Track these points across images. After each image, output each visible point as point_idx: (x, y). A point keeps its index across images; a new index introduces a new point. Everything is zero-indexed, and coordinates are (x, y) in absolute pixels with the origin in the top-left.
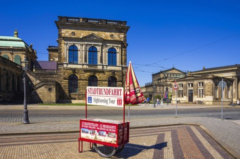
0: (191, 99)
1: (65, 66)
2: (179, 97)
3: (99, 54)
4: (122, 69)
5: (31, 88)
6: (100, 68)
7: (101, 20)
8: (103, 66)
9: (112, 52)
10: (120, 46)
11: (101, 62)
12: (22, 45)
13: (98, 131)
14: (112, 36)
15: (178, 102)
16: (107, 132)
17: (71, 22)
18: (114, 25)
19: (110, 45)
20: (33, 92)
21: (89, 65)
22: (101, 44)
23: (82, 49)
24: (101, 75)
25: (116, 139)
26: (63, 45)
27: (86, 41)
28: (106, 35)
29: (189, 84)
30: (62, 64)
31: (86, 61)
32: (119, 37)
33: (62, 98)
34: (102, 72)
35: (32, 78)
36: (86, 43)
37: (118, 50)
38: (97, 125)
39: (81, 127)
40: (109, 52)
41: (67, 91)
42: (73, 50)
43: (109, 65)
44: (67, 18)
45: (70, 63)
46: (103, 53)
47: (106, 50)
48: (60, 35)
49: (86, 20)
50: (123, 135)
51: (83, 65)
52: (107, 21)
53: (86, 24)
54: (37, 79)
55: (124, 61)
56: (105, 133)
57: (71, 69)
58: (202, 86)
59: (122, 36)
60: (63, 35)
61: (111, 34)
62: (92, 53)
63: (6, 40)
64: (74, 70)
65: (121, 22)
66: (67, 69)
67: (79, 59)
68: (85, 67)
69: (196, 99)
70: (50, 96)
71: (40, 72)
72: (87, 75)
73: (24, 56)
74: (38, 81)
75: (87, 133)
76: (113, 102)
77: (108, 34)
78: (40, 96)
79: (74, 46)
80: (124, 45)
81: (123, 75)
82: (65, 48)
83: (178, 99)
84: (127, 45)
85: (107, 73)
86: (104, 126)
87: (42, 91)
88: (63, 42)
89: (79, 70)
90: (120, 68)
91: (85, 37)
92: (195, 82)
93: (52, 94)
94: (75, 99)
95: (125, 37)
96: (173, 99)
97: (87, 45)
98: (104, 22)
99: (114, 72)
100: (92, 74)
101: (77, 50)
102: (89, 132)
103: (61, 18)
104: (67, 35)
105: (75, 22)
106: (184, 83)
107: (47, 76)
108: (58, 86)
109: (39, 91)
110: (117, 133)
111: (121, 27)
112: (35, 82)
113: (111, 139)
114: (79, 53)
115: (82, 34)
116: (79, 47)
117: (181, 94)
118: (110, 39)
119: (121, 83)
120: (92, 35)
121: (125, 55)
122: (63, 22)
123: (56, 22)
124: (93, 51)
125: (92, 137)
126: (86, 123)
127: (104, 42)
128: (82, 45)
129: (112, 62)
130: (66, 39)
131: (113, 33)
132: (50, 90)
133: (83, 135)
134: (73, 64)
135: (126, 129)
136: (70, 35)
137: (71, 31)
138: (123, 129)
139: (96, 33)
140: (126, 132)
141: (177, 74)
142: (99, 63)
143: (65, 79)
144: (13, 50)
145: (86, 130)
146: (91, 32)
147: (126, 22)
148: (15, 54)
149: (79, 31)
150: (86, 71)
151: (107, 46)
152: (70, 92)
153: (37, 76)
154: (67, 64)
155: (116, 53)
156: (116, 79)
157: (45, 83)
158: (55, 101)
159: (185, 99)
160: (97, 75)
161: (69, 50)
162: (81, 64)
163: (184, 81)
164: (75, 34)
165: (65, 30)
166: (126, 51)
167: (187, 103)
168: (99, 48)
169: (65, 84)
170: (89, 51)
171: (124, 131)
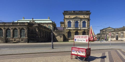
0: (117, 39)
1: (66, 28)
2: (112, 38)
3: (79, 24)
4: (88, 28)
5: (54, 37)
6: (79, 28)
7: (80, 11)
8: (81, 28)
9: (84, 23)
10: (87, 20)
11: (80, 26)
12: (51, 22)
13: (78, 51)
14: (84, 17)
15: (111, 40)
16: (82, 52)
17: (69, 13)
18: (85, 13)
19: (83, 20)
20: (55, 38)
21: (75, 28)
22: (80, 20)
23: (73, 22)
24: (80, 31)
25: (85, 54)
26: (66, 21)
27: (74, 19)
28: (82, 17)
29: (116, 33)
30: (65, 28)
31: (74, 26)
32: (87, 17)
33: (65, 40)
34: (80, 30)
35: (54, 33)
36: (74, 20)
37: (86, 22)
38: (78, 49)
39: (72, 50)
40: (83, 23)
41: (67, 37)
42: (69, 23)
43: (83, 27)
44: (67, 11)
45: (68, 27)
46: (80, 23)
47: (82, 22)
48: (64, 18)
49: (74, 11)
50: (88, 53)
51: (73, 28)
52: (82, 11)
53: (74, 13)
54: (56, 33)
55: (89, 26)
56: (81, 52)
57: (69, 29)
58: (123, 33)
59: (88, 16)
60: (66, 18)
61: (84, 16)
62: (76, 23)
63: (45, 20)
64: (70, 30)
65: (88, 11)
66: (67, 29)
67: (72, 26)
68: (74, 28)
69: (119, 39)
70: (61, 39)
71: (57, 31)
72: (75, 31)
73: (52, 25)
74: (57, 34)
75: (74, 52)
76: (84, 41)
77: (83, 16)
78: (57, 39)
79: (70, 21)
80: (89, 20)
81: (88, 31)
82: (66, 22)
83: (111, 39)
84: (90, 20)
85: (82, 30)
86: (81, 49)
87: (58, 38)
88: (66, 20)
89: (72, 29)
90: (87, 28)
91: (74, 18)
92: (119, 32)
93: (61, 38)
94: (70, 40)
95: (89, 17)
96: (109, 39)
97: (74, 21)
98: (81, 12)
99: (85, 30)
100: (76, 31)
101: (71, 23)
102: (75, 51)
103: (65, 11)
104: (67, 17)
105: (70, 13)
106: (114, 33)
107: (60, 32)
108: (64, 36)
109: (57, 38)
110: (86, 52)
111: (88, 13)
112: (56, 34)
113: (83, 54)
114: (72, 24)
115: (73, 17)
116: (72, 22)
117: (112, 37)
118: (83, 18)
119: (87, 34)
120: (77, 17)
121: (89, 23)
122: (65, 13)
123: (63, 13)
124: (77, 23)
125: (76, 53)
126: (74, 48)
127: (81, 19)
128: (73, 21)
129: (84, 26)
130: (67, 19)
131: (85, 16)
132: (61, 37)
133: (73, 53)
134: (70, 27)
135: (89, 50)
136: (68, 17)
137: (68, 16)
138: (88, 50)
139: (78, 16)
140: (89, 52)
141: (111, 30)
142: (79, 27)
143: (66, 33)
144: (48, 24)
145: (74, 51)
146: (76, 16)
147: (89, 11)
148: (49, 25)
149: (72, 16)
150: (74, 30)
151: (82, 20)
152: (68, 37)
153: (56, 32)
154: (67, 28)
155: (85, 23)
156: (85, 32)
157: (59, 35)
158: (62, 41)
159: (115, 39)
160: (78, 31)
161: (68, 23)
162: (72, 27)
163: (114, 32)
164: (70, 17)
165: (67, 16)
166: (89, 22)
167: (115, 41)
168: (79, 22)
169: (66, 35)
170: (75, 23)
171: (88, 51)
